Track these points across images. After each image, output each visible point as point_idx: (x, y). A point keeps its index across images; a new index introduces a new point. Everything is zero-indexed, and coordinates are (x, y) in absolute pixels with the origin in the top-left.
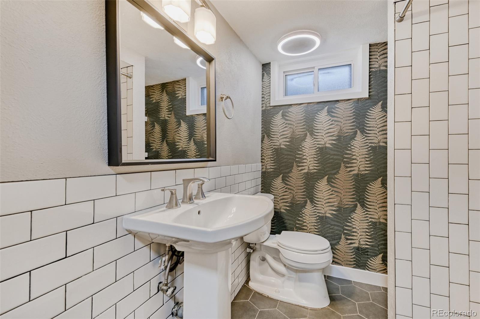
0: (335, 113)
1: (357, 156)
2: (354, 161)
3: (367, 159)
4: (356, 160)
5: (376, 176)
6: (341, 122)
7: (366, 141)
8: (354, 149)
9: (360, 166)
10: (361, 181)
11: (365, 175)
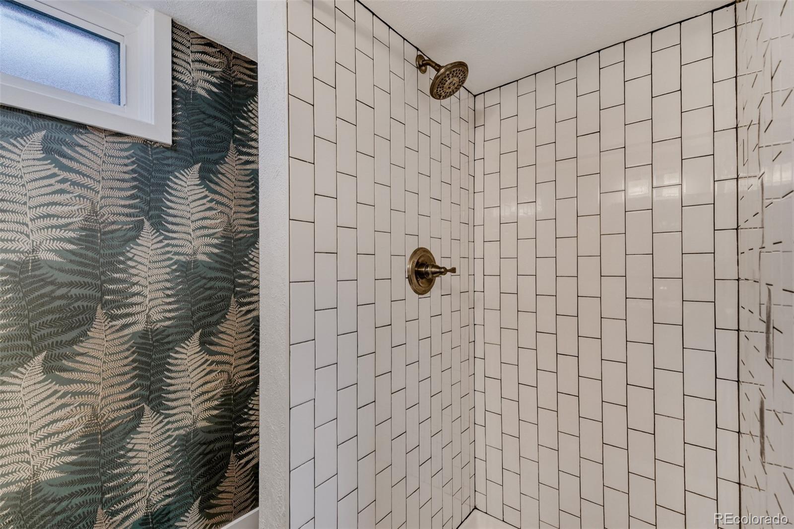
0: (71, 159)
1: (142, 286)
2: (135, 299)
3: (169, 292)
4: (142, 295)
5: (189, 329)
6: (93, 190)
7: (167, 249)
8: (133, 267)
9: (150, 310)
10: (154, 347)
11: (164, 331)
